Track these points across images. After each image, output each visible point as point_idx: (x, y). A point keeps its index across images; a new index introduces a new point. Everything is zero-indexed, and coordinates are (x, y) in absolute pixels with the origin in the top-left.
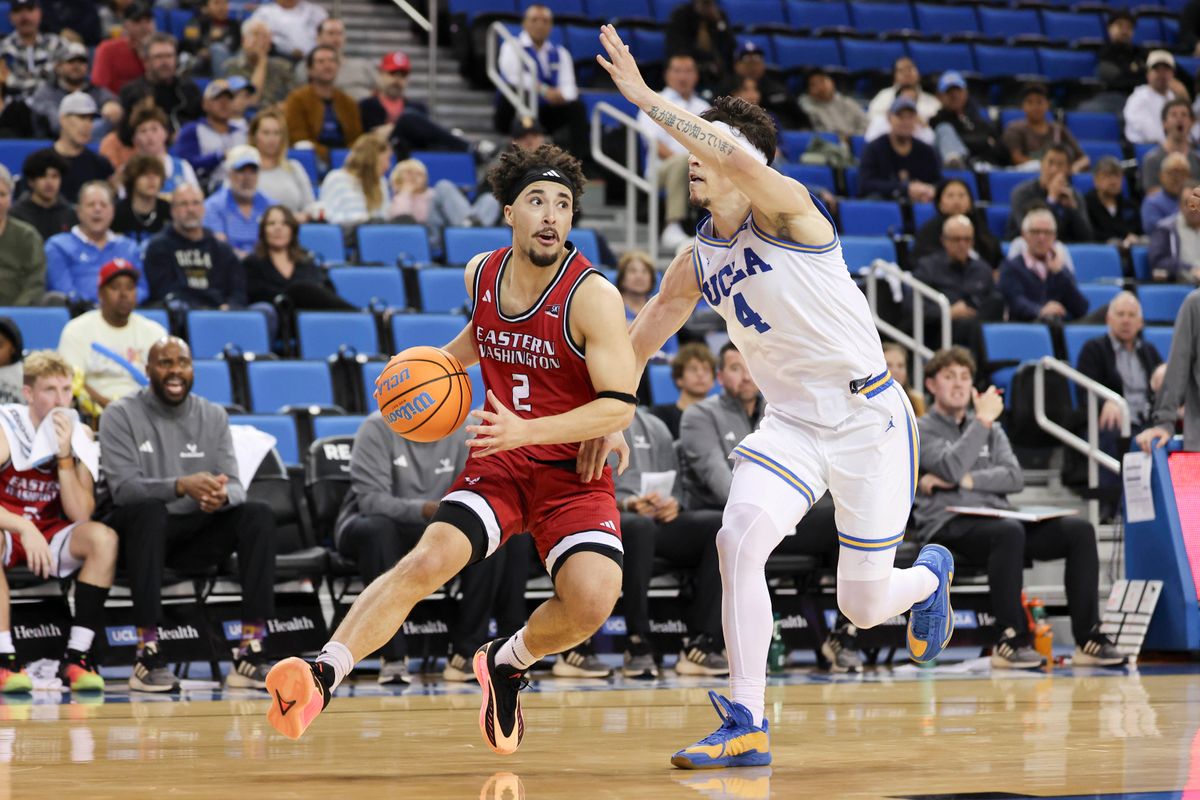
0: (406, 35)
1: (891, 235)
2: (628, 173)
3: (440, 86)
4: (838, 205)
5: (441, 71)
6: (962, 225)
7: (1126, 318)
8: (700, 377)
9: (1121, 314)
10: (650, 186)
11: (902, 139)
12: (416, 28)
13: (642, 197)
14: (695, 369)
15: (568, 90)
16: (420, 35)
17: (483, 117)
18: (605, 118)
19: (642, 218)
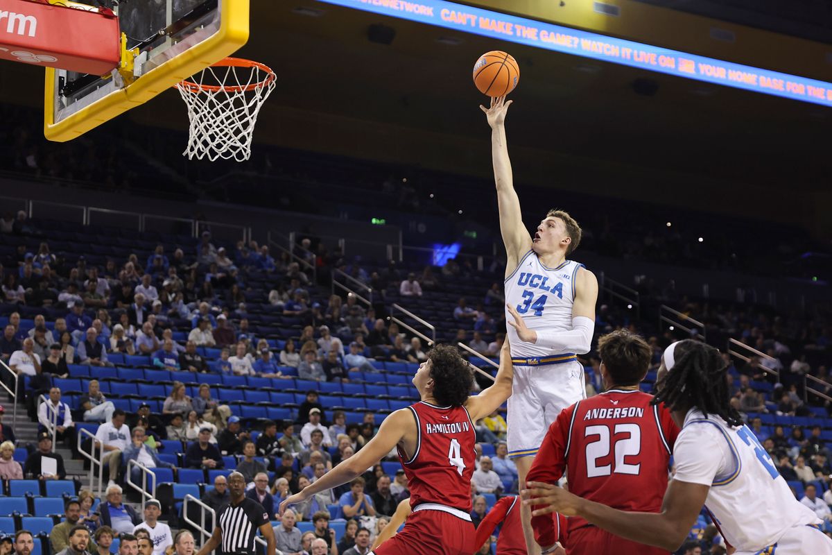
0: (6, 399)
1: (197, 483)
2: (92, 458)
3: (18, 419)
4: (177, 470)
5: (19, 413)
6: (222, 479)
7: (290, 520)
8: (107, 540)
9: (288, 518)
10: (100, 463)
11: (204, 444)
12: (10, 396)
13: (97, 467)
14: (105, 537)
15: (68, 422)
16: (11, 399)
17: (34, 433)
18: (83, 433)
19: (96, 474)
